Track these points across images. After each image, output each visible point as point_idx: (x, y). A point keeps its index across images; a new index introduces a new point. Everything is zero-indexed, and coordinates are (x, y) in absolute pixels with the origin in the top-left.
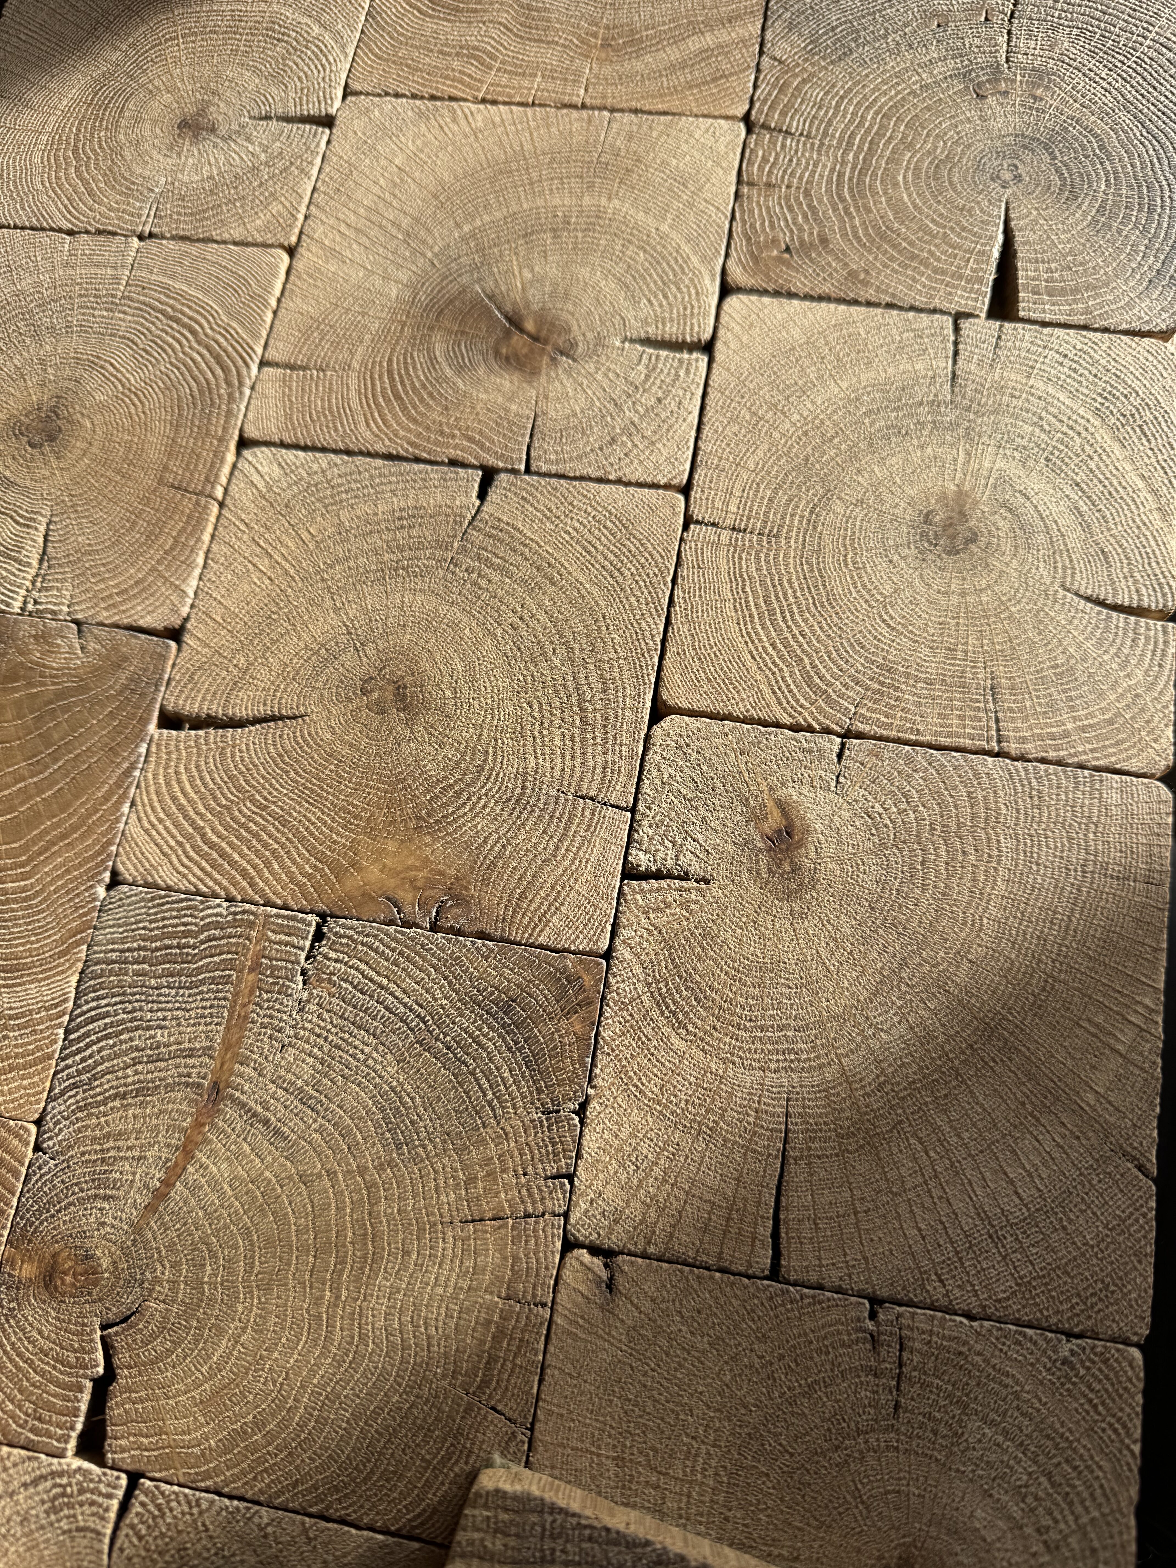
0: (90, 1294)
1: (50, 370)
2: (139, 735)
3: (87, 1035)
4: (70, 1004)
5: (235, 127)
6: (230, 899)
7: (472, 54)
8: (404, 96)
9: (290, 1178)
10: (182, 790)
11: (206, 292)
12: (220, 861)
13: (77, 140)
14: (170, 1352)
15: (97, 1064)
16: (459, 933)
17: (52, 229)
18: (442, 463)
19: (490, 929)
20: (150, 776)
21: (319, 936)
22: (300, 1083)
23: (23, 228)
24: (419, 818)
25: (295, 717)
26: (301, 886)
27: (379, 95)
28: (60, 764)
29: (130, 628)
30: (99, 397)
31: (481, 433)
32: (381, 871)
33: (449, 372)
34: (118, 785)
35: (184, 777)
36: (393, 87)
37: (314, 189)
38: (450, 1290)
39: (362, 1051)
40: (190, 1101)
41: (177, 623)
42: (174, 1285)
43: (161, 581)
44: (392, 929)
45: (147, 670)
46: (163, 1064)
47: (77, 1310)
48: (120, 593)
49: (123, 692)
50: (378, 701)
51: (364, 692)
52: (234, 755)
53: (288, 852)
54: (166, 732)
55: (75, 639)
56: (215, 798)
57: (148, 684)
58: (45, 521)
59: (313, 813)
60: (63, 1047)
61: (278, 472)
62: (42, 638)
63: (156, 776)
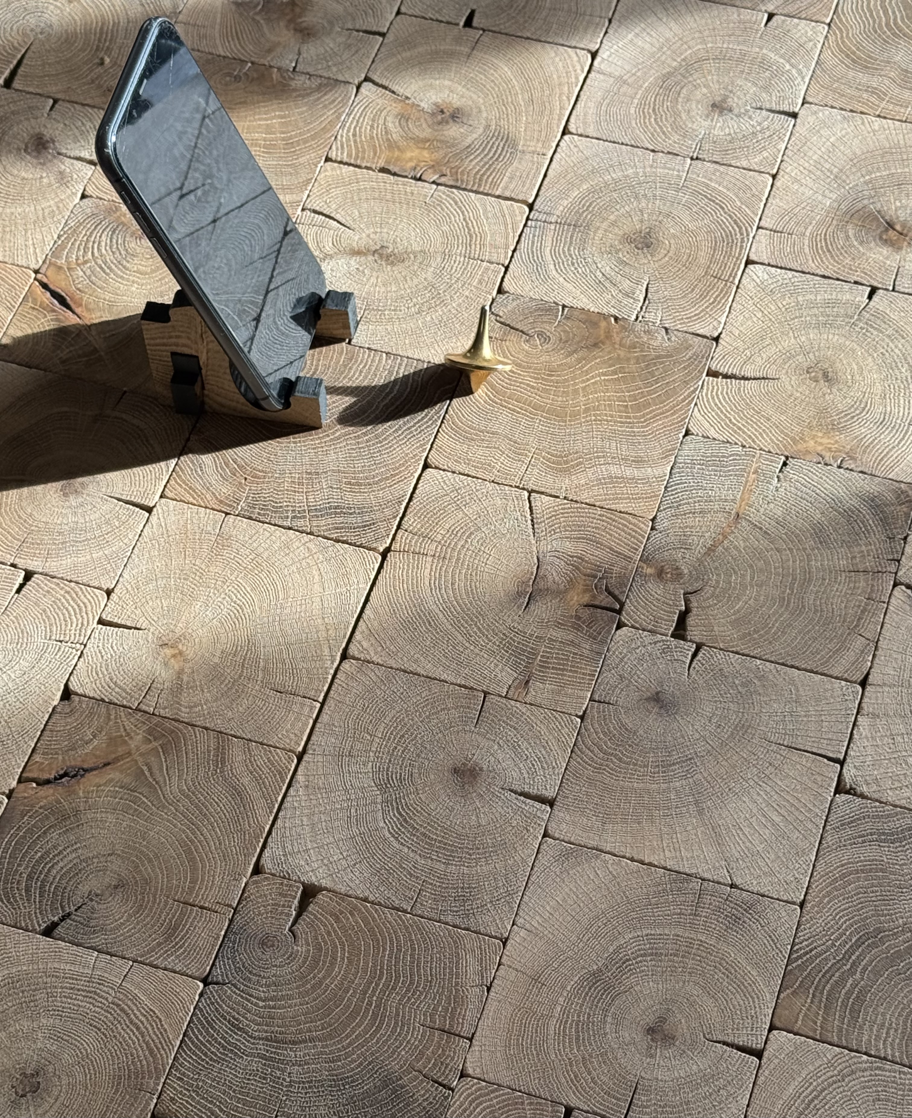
0: (679, 581)
1: (645, 215)
2: (699, 378)
4: (667, 478)
5: (742, 111)
6: (744, 446)
7: (874, 91)
8: (835, 108)
9: (772, 549)
10: (720, 401)
11: (728, 190)
12: (738, 431)
13: (655, 105)
14: (716, 604)
15: (681, 500)
16: (851, 470)
17: (643, 148)
18: (850, 282)
19: (866, 470)
20: (704, 394)
21: (785, 464)
22: (776, 517)
23: (627, 145)
24: (834, 425)
25: (774, 379)
26: (777, 445)
27: (822, 106)
28: (659, 384)
29: (693, 334)
30: (672, 231)
31: (871, 271)
32: (815, 443)
33: (856, 243)
34: (689, 396)
35: (721, 397)
36: (830, 103)
37: (786, 148)
38: (843, 594)
39: (805, 508)
40: (725, 518)
41: (716, 335)
42: (718, 582)
43: (708, 316)
44: (819, 465)
45: (701, 352)
46: (712, 504)
47: (672, 587)
48: (687, 318)
49: (690, 359)
50: (814, 377)
51: (808, 372)
52: (744, 391)
53: (771, 432)
54: (711, 378)
55: (665, 335)
56: (735, 406)
57: (703, 357)
58: (646, 283)
59: (783, 418)
60: (664, 493)
61: (766, 277)
62: (648, 332)
63: (707, 395)
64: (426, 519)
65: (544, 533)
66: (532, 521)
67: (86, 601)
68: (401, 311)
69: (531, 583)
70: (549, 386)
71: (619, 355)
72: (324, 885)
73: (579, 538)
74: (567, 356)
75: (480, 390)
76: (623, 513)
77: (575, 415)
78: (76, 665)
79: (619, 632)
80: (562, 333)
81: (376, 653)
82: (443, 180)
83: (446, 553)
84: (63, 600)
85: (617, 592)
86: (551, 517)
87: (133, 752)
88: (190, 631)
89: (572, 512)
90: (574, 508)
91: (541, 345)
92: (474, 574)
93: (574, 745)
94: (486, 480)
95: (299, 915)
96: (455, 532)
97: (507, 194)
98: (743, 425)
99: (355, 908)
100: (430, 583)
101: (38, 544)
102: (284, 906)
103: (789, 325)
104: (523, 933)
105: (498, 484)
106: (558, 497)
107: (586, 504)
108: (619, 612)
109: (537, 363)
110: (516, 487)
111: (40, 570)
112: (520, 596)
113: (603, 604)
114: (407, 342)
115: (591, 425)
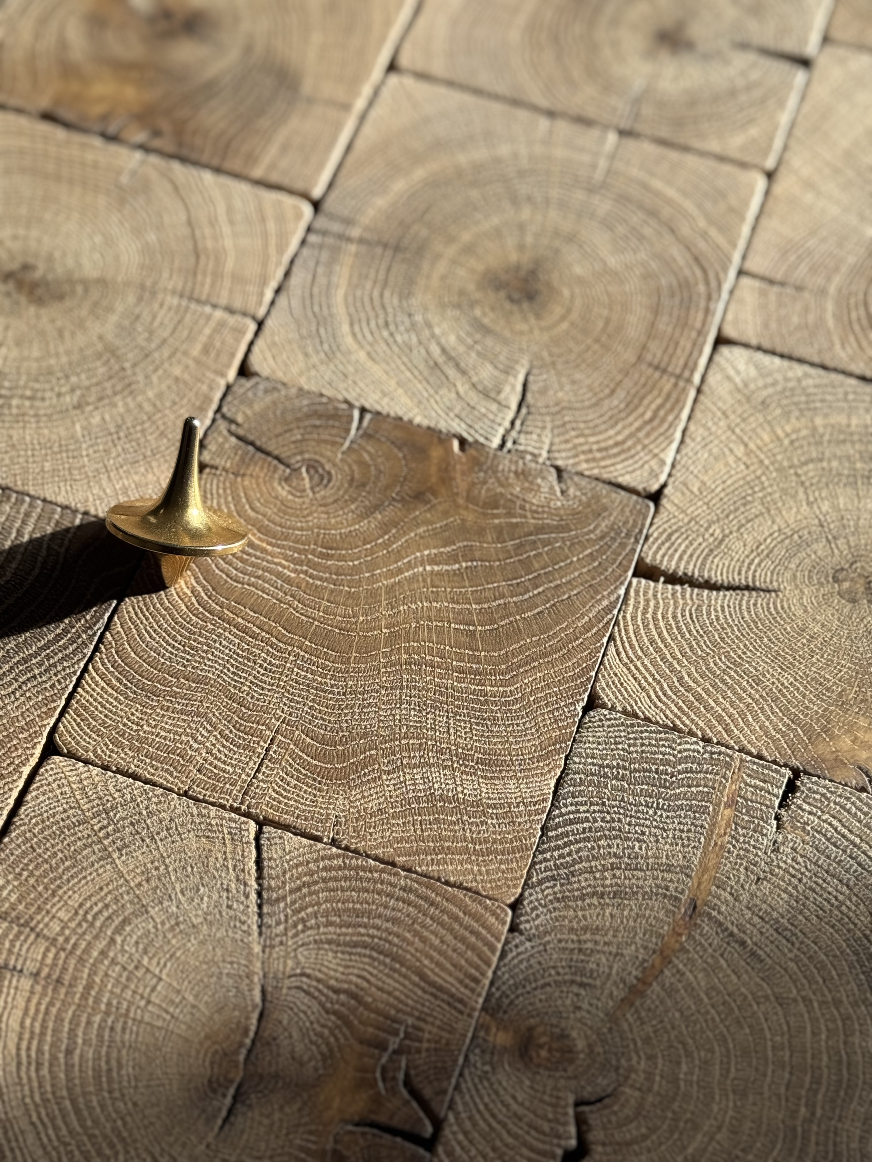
0: (565, 1070)
2: (618, 580)
3: (567, 834)
4: (549, 805)
5: (713, 48)
6: (707, 740)
9: (767, 998)
10: (660, 634)
11: (685, 195)
12: (696, 703)
14: (645, 1137)
15: (574, 862)
17: (529, 106)
20: (629, 617)
21: (791, 788)
22: (775, 915)
23: (501, 99)
25: (769, 591)
26: (777, 741)
28: (540, 589)
29: (610, 483)
32: (853, 742)
34: (599, 618)
35: (662, 624)
37: (792, 122)
39: (836, 898)
40: (668, 911)
41: (655, 487)
42: (649, 1076)
43: (639, 447)
44: (864, 795)
45: (625, 523)
46: (640, 874)
47: (550, 1083)
48: (600, 450)
49: (602, 538)
50: (849, 591)
51: (836, 580)
52: (709, 614)
53: (762, 709)
54: (643, 581)
55: (555, 483)
56: (691, 647)
57: (628, 535)
58: (524, 372)
59: (787, 679)
60: (541, 842)
61: (753, 372)
62: (522, 475)
63: (634, 618)
64: (32, 881)
65: (282, 927)
66: (259, 894)
68: (43, 399)
69: (242, 1058)
70: (321, 579)
71: (463, 520)
73: (356, 945)
74: (362, 517)
75: (182, 582)
76: (453, 885)
77: (368, 648)
80: (355, 467)
82: (157, 143)
83: (64, 969)
85: (427, 1092)
86: (299, 889)
89: (346, 879)
90: (350, 868)
91: (312, 488)
92: (119, 1027)
94: (171, 790)
96: (89, 917)
97: (274, 177)
98: (706, 691)
100: (18, 1049)
103: (797, 474)
105: (196, 800)
106: (318, 839)
107: (376, 859)
108: (431, 1145)
109: (302, 529)
110: (233, 809)
112: (214, 1091)
113: (396, 1122)
114: (47, 466)
115: (400, 672)
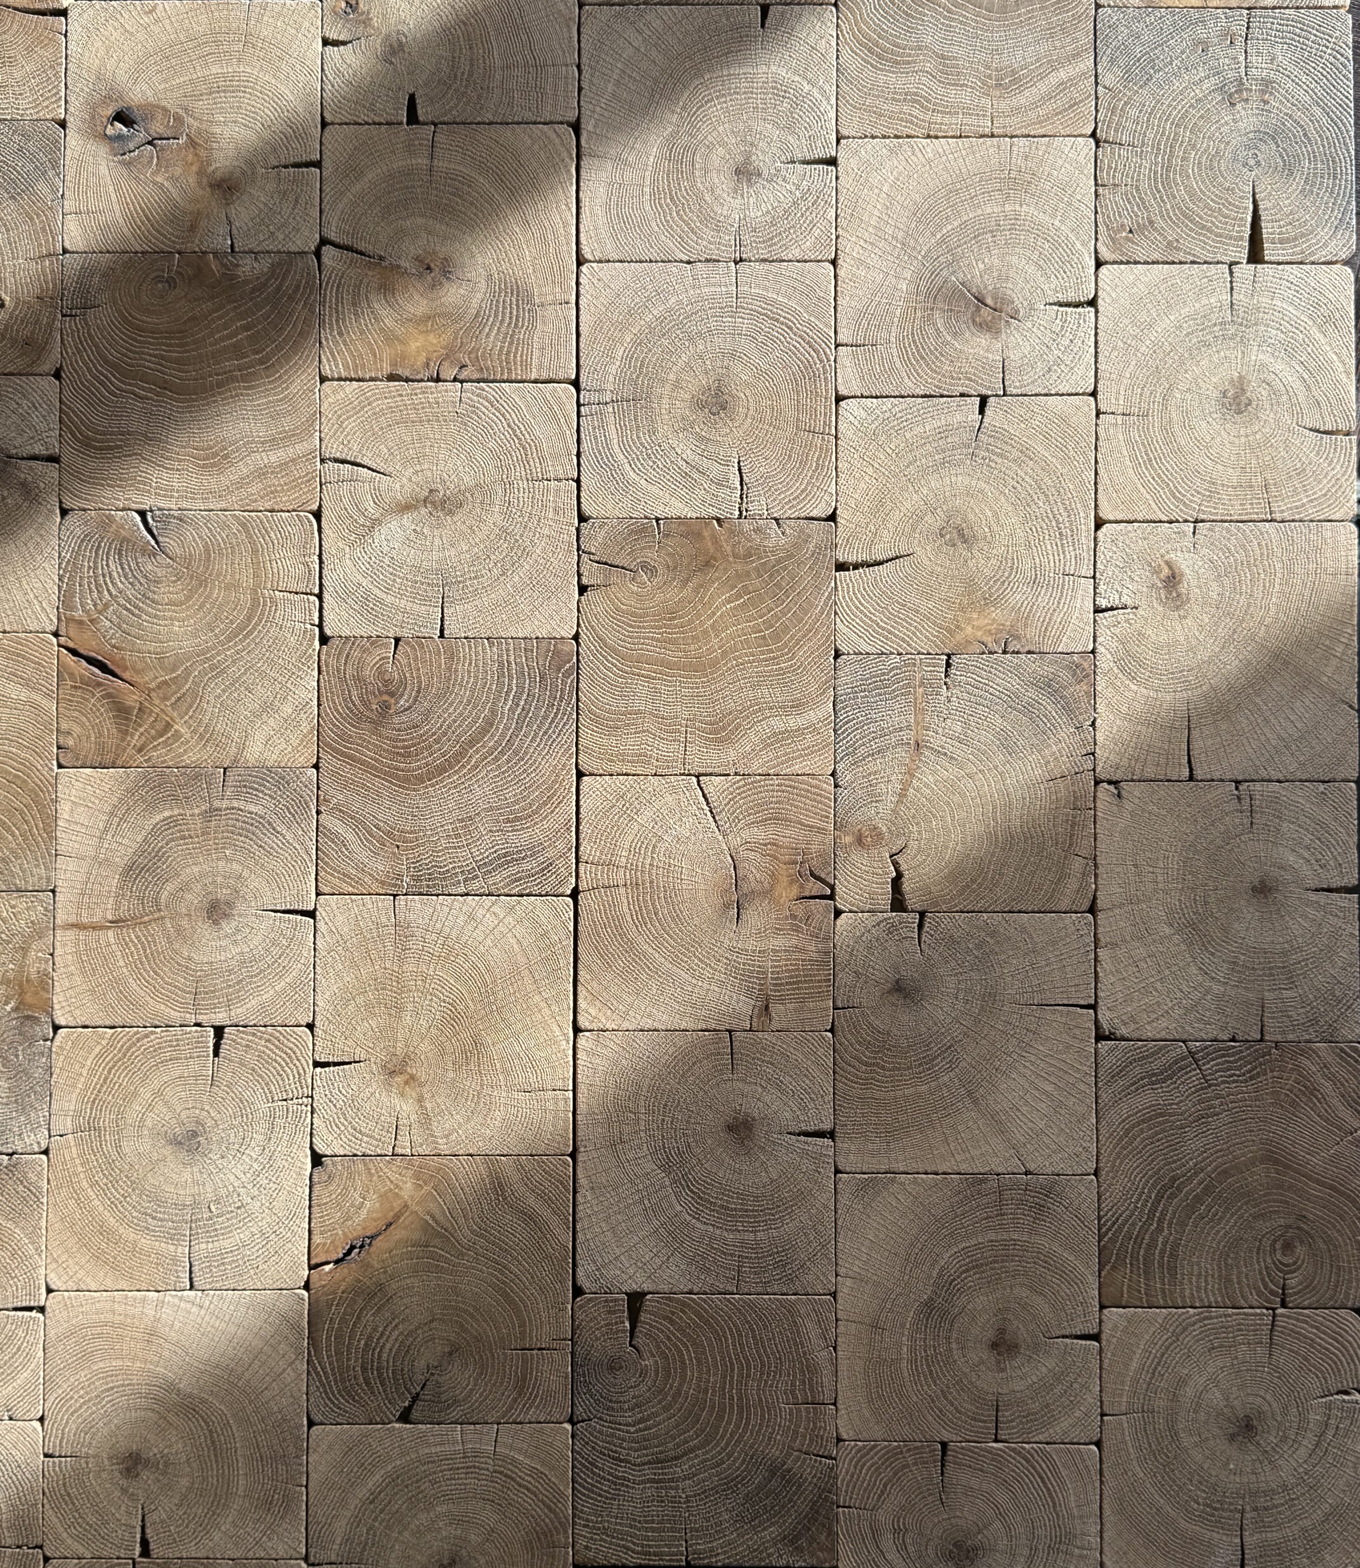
0: (881, 843)
1: (707, 363)
2: (829, 577)
3: (846, 730)
4: (833, 717)
5: (773, 171)
6: (900, 654)
7: (913, 98)
8: (877, 137)
9: (963, 776)
10: (860, 602)
11: (790, 298)
12: (889, 636)
13: (670, 190)
14: (925, 860)
15: (855, 743)
16: (1018, 653)
17: (676, 261)
18: (956, 396)
19: (1033, 649)
20: (841, 598)
21: (948, 665)
22: (957, 734)
23: (656, 261)
24: (985, 599)
25: (909, 555)
26: (934, 642)
27: (861, 138)
28: (791, 598)
29: (807, 518)
30: (743, 377)
31: (975, 375)
32: (972, 628)
33: (948, 337)
34: (826, 604)
35: (859, 596)
36: (869, 131)
37: (837, 216)
38: (1047, 810)
39: (983, 715)
40: (906, 751)
41: (831, 512)
42: (920, 833)
43: (816, 489)
44: (984, 656)
45: (822, 540)
46: (888, 737)
47: (876, 852)
48: (795, 499)
49: (813, 555)
50: (950, 540)
51: (942, 536)
52: (882, 580)
53: (923, 627)
54: (842, 573)
55: (777, 529)
56: (878, 604)
57: (826, 548)
58: (736, 461)
60: (835, 738)
61: (864, 415)
62: (758, 530)
63: (844, 598)
64: (603, 843)
65: (728, 824)
66: (711, 812)
67: (292, 1045)
68: (482, 576)
69: (734, 890)
70: (675, 633)
71: (737, 571)
72: (646, 1289)
73: (766, 820)
74: (682, 588)
76: (801, 775)
77: (714, 664)
78: (312, 1124)
79: (839, 922)
80: (667, 558)
81: (607, 1019)
82: (465, 373)
83: (637, 878)
84: (268, 1052)
85: (823, 876)
86: (729, 803)
87: (409, 1203)
88: (412, 1049)
89: (749, 790)
90: (749, 784)
91: (649, 580)
92: (673, 895)
93: (834, 1064)
94: (648, 775)
95: (633, 1326)
96: (637, 851)
97: (545, 374)
98: (892, 626)
99: (684, 1304)
100: (633, 920)
101: (213, 992)
102: (616, 1323)
103: (905, 475)
104: (849, 1282)
105: (662, 776)
106: (728, 775)
107: (760, 775)
108: (832, 897)
109: (654, 608)
110: (681, 775)
111: (229, 1023)
112: (728, 908)
115: (735, 672)
